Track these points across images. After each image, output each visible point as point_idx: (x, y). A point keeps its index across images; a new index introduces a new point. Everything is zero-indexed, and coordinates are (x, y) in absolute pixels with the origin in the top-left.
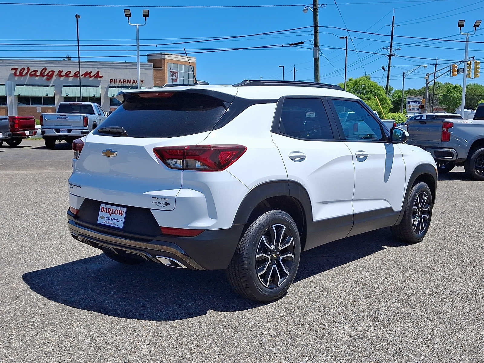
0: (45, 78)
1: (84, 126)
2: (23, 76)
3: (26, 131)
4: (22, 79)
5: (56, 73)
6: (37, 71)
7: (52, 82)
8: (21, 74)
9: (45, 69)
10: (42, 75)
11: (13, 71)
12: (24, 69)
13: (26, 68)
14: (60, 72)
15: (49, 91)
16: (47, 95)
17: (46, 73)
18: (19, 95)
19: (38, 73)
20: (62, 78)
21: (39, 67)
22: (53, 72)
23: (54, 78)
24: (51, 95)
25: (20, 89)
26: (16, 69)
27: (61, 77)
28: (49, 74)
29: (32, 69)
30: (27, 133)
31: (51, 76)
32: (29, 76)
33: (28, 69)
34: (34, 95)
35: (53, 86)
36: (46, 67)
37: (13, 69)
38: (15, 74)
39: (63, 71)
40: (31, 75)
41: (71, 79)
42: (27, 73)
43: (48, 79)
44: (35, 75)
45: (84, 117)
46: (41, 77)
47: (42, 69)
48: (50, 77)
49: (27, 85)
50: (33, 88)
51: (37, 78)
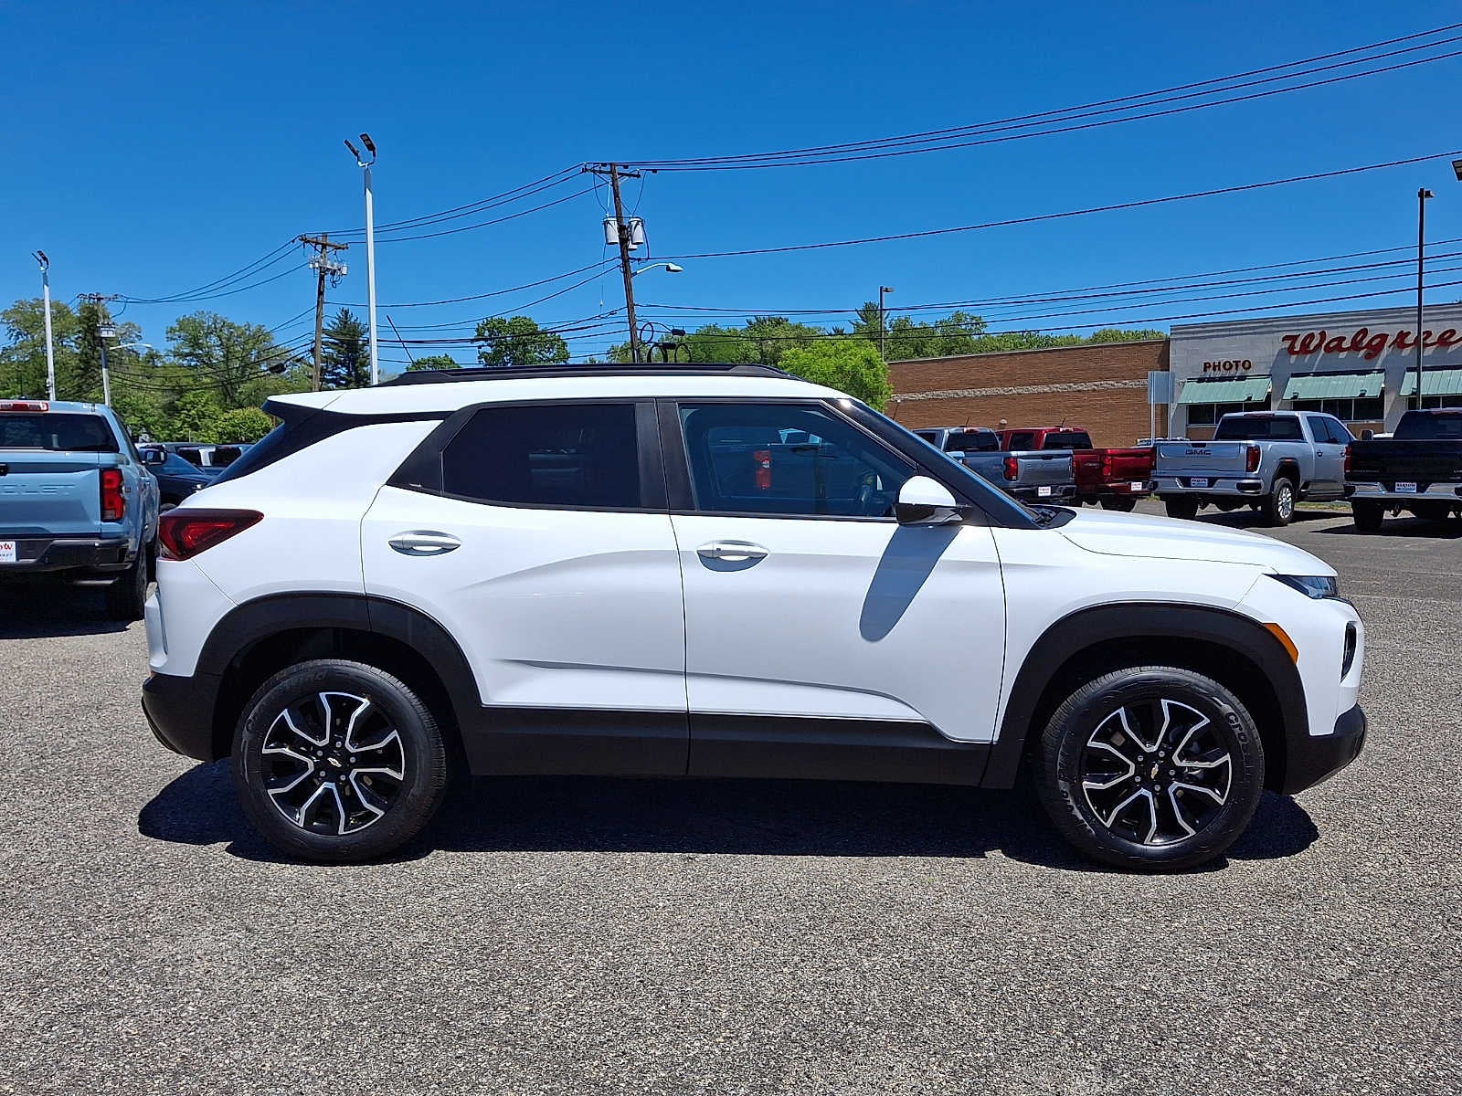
0: (1362, 352)
1: (1247, 470)
2: (1311, 352)
3: (1133, 483)
4: (1306, 360)
5: (1390, 340)
6: (1344, 338)
7: (1379, 362)
8: (1305, 349)
9: (1365, 332)
10: (1356, 345)
11: (1287, 344)
12: (1312, 336)
13: (1317, 333)
14: (1403, 335)
15: (1370, 385)
16: (1362, 395)
17: (1365, 342)
18: (1295, 397)
19: (1346, 344)
20: (1406, 352)
21: (1350, 329)
22: (1384, 337)
23: (1385, 351)
24: (1373, 393)
25: (1300, 384)
26: (1294, 338)
27: (1404, 348)
28: (1374, 343)
29: (1330, 335)
30: (1137, 486)
31: (1380, 347)
32: (1323, 351)
33: (1323, 335)
34: (1330, 395)
35: (1380, 371)
36: (1367, 327)
37: (1285, 338)
38: (1291, 350)
39: (1409, 333)
40: (1328, 349)
41: (1429, 351)
42: (1319, 346)
43: (1368, 356)
44: (1339, 349)
45: (1250, 448)
46: (1352, 353)
47: (1354, 334)
48: (1374, 350)
49: (1317, 374)
50: (1330, 380)
51: (1343, 355)
